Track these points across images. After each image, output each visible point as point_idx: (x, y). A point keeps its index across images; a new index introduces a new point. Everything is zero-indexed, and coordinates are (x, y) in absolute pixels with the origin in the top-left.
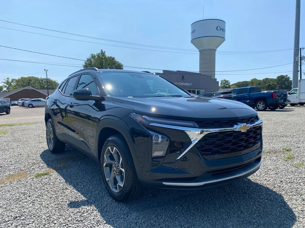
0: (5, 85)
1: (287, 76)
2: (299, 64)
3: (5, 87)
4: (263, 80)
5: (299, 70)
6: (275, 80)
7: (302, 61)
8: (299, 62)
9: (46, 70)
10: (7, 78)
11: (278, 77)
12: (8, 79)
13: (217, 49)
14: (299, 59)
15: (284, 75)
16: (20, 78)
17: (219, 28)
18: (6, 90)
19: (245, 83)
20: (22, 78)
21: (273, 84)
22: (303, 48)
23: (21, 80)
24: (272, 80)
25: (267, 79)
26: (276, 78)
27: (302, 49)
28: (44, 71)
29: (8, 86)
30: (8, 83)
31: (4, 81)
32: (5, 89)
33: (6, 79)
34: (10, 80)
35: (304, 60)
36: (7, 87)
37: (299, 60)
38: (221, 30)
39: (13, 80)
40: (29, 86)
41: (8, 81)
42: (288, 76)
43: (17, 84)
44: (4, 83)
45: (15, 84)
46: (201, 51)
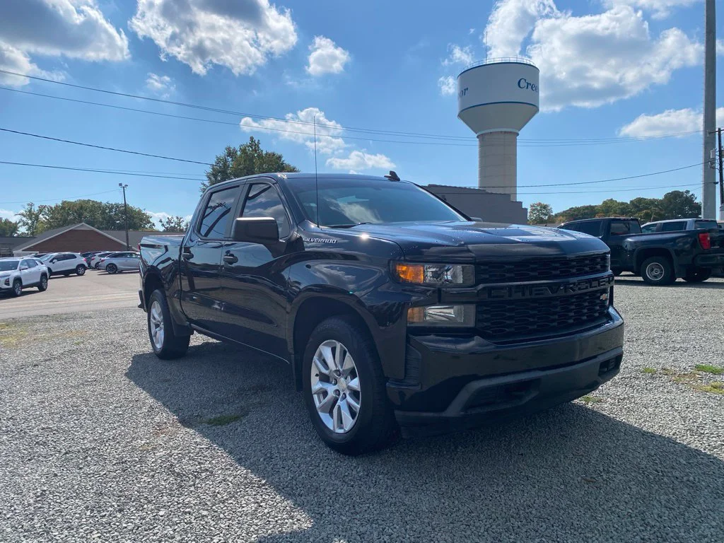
0: (24, 219)
1: (688, 192)
2: (717, 166)
3: (25, 224)
4: (631, 202)
5: (718, 179)
6: (659, 203)
8: (717, 162)
9: (123, 186)
10: (29, 205)
11: (668, 195)
12: (31, 205)
13: (520, 133)
14: (718, 153)
15: (681, 191)
16: (60, 204)
17: (523, 84)
18: (27, 232)
20: (64, 203)
23: (63, 208)
24: (652, 202)
25: (640, 200)
26: (660, 197)
29: (30, 222)
30: (30, 214)
31: (22, 211)
32: (23, 230)
33: (27, 207)
34: (36, 209)
36: (27, 224)
37: (718, 158)
38: (530, 87)
39: (41, 209)
40: (81, 222)
41: (30, 211)
42: (691, 193)
43: (52, 218)
44: (23, 215)
45: (48, 218)
46: (481, 137)
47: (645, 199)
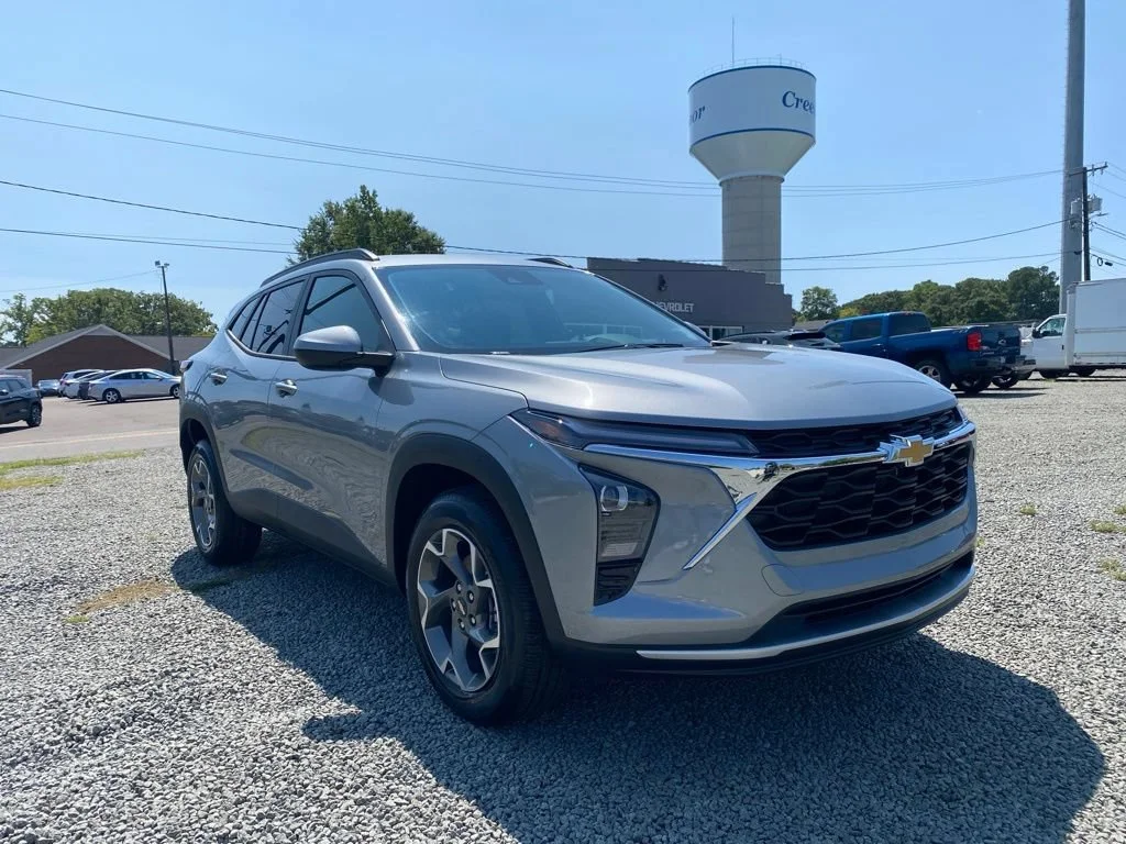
0: (10, 320)
1: (1045, 268)
2: (1082, 227)
3: (11, 328)
4: (958, 285)
5: (1082, 247)
6: (1003, 286)
7: (1090, 215)
8: (1082, 219)
9: (162, 265)
10: (16, 297)
11: (1014, 275)
12: (20, 298)
13: (786, 177)
14: (1082, 207)
15: (1035, 267)
16: (64, 294)
17: (790, 100)
18: (15, 341)
19: (894, 299)
20: (71, 294)
21: (992, 302)
22: (1094, 170)
23: (70, 302)
24: (990, 285)
25: (971, 283)
26: (1004, 277)
27: (1089, 173)
28: (156, 268)
29: (19, 324)
30: (19, 312)
31: (7, 307)
32: (10, 337)
33: (13, 301)
34: (28, 304)
35: (1096, 213)
36: (15, 328)
37: (1082, 213)
38: (801, 105)
39: (37, 304)
40: (98, 323)
41: (19, 308)
42: (1049, 271)
43: (53, 318)
44: (6, 313)
45: (47, 318)
46: (726, 185)
47: (980, 280)
